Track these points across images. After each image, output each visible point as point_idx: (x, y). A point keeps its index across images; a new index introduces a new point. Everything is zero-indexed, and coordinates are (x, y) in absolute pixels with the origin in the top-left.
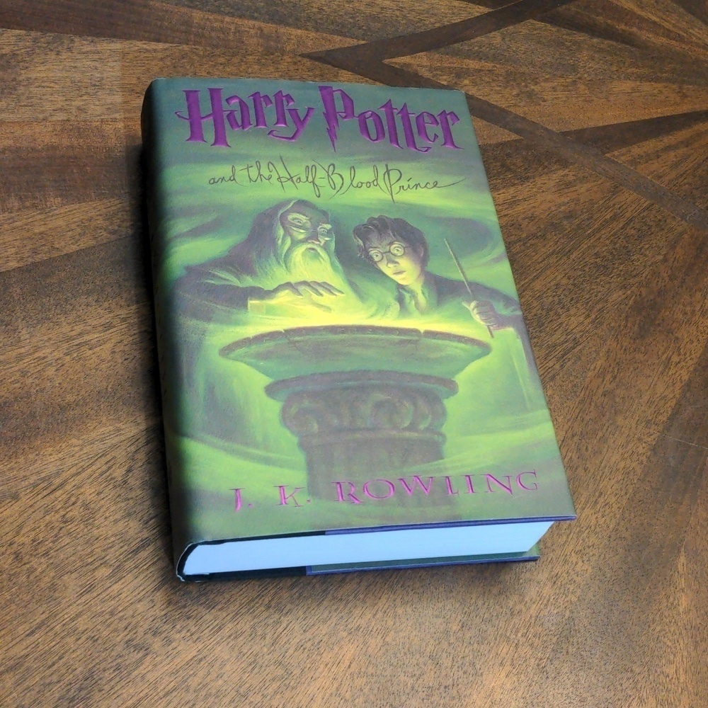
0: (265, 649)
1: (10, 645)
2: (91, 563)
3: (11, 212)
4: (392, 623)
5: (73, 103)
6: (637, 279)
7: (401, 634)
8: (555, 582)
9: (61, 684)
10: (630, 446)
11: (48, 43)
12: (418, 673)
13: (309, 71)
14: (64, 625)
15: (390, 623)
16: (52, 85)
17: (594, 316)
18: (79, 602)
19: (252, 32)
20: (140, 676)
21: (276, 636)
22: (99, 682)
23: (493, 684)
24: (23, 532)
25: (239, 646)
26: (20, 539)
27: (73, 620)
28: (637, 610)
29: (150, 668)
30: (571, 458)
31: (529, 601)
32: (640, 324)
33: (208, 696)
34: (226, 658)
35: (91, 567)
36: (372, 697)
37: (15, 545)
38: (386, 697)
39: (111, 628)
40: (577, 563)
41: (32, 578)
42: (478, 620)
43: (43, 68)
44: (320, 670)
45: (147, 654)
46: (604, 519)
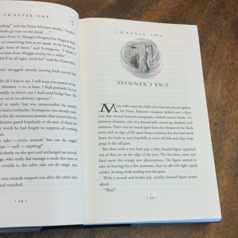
6: (229, 14)
17: (219, 35)
30: (226, 94)
31: (226, 152)
32: (235, 33)
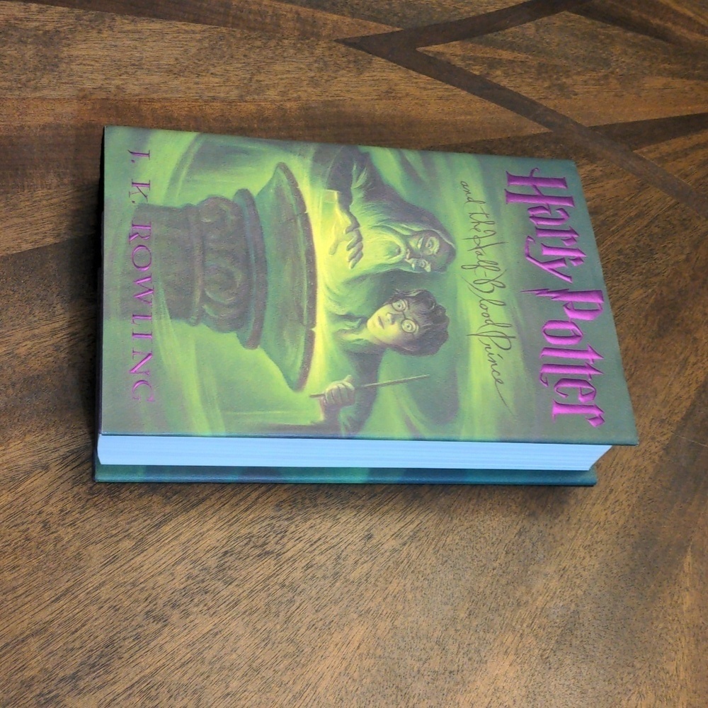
0: (278, 627)
1: (37, 610)
2: (115, 535)
3: (49, 189)
4: (401, 607)
5: (113, 82)
7: (410, 619)
8: (562, 576)
9: (84, 649)
10: (644, 444)
11: (90, 21)
12: (424, 657)
13: (343, 57)
14: (88, 593)
15: (400, 607)
16: (92, 63)
18: (103, 572)
19: (289, 15)
20: (159, 646)
21: (289, 614)
22: (119, 650)
23: (497, 672)
24: (52, 502)
25: (254, 621)
26: (49, 509)
27: (96, 588)
28: (641, 607)
29: (168, 638)
33: (222, 668)
34: (240, 633)
35: (116, 539)
36: (379, 679)
37: (44, 515)
38: (392, 678)
39: (132, 599)
40: (584, 558)
41: (59, 546)
42: (485, 609)
43: (84, 46)
44: (329, 650)
45: (166, 625)
46: (613, 516)
